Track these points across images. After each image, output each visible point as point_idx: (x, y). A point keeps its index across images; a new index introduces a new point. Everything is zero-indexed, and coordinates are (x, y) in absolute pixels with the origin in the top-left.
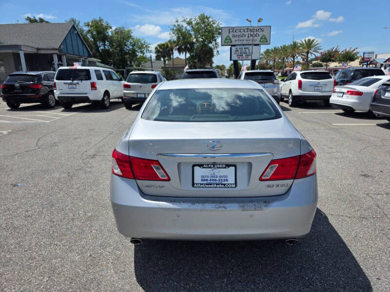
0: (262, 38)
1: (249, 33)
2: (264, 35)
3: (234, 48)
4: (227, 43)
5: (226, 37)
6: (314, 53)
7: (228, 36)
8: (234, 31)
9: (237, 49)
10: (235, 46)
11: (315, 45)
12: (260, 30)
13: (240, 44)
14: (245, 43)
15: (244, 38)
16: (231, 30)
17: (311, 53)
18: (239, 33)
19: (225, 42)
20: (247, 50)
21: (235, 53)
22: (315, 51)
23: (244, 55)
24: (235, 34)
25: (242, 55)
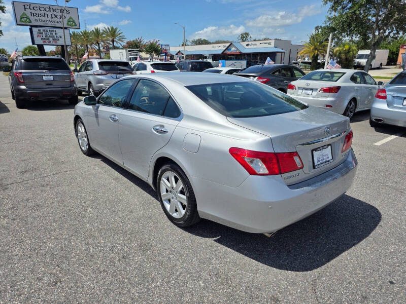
0: (69, 21)
1: (52, 12)
2: (71, 18)
3: (35, 30)
4: (24, 22)
5: (22, 14)
6: (119, 41)
7: (24, 14)
8: (32, 8)
9: (39, 30)
10: (36, 26)
11: (120, 34)
12: (65, 12)
13: (43, 25)
14: (49, 24)
15: (46, 18)
16: (26, 7)
17: (116, 41)
18: (39, 12)
19: (21, 21)
20: (54, 33)
21: (38, 36)
22: (119, 40)
23: (51, 39)
24: (33, 12)
25: (48, 39)
